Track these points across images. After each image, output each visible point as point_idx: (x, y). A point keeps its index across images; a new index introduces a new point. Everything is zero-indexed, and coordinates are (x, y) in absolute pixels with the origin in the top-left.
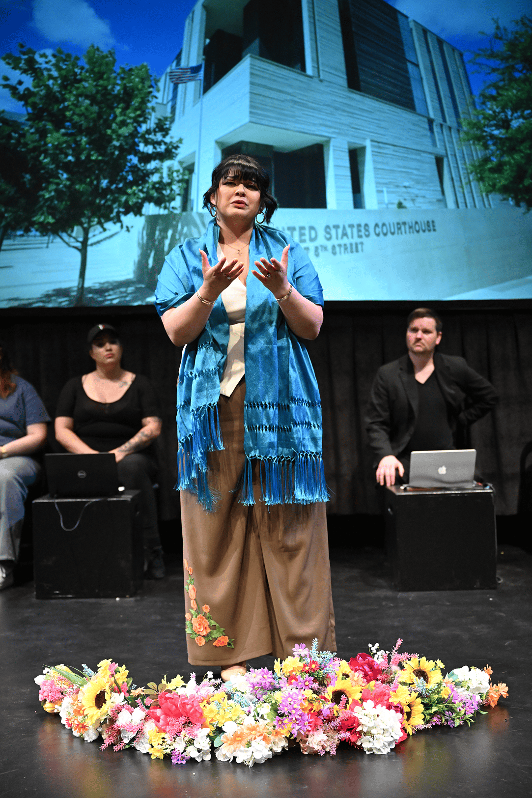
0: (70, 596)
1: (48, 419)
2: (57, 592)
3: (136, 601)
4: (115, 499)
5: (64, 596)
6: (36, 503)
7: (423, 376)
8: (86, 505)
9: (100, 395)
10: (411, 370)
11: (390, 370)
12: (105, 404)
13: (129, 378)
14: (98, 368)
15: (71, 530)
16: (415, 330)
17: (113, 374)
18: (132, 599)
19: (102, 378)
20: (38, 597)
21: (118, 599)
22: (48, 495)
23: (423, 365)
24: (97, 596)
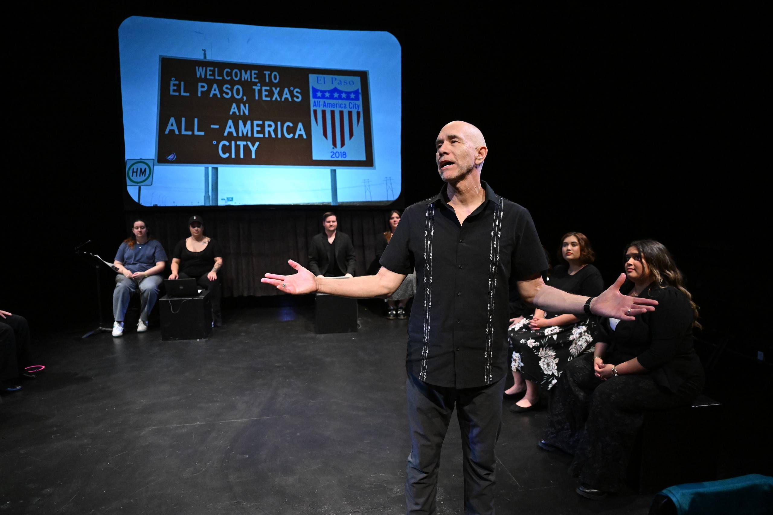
0: (177, 339)
1: (167, 259)
2: (172, 337)
3: (206, 341)
4: (196, 298)
5: (175, 339)
6: (161, 300)
7: (331, 240)
8: (183, 302)
9: (194, 248)
10: (326, 237)
11: (318, 237)
12: (196, 253)
13: (207, 240)
14: (192, 235)
15: (176, 313)
16: (329, 222)
17: (199, 239)
18: (204, 340)
19: (194, 240)
20: (163, 340)
21: (198, 340)
22: (166, 295)
23: (331, 236)
24: (189, 339)
